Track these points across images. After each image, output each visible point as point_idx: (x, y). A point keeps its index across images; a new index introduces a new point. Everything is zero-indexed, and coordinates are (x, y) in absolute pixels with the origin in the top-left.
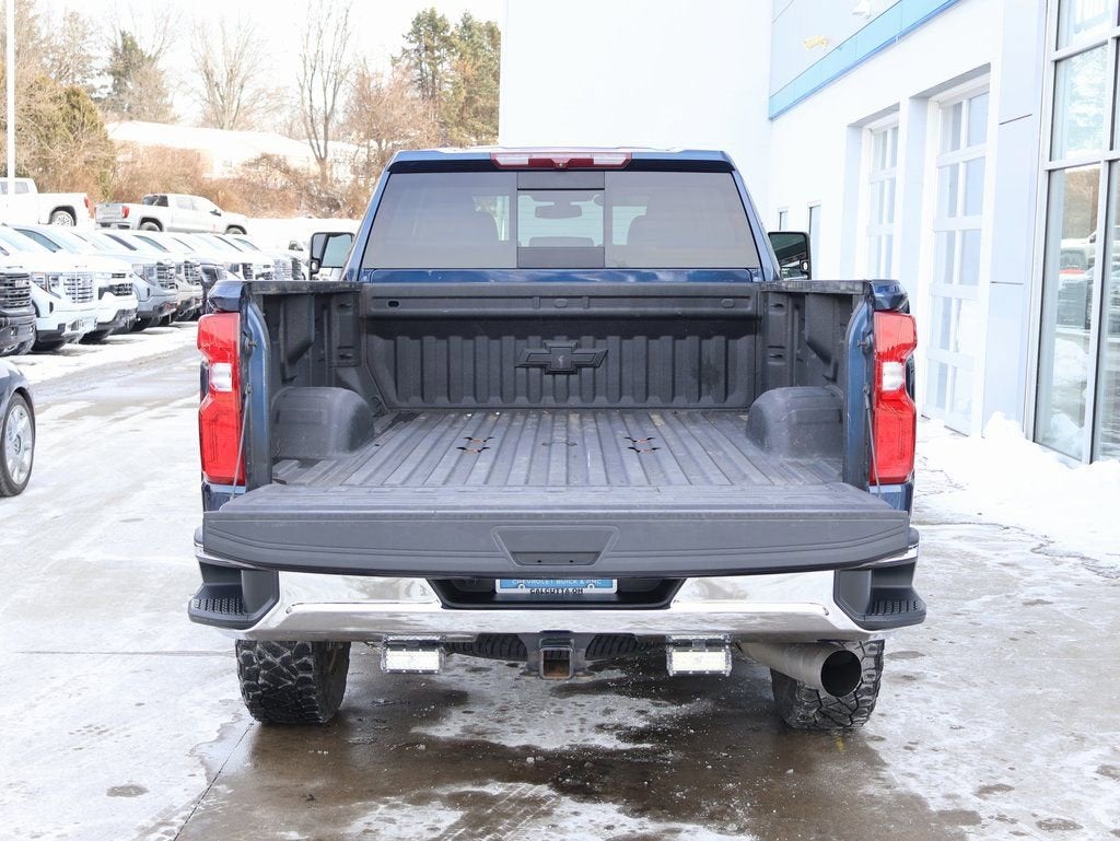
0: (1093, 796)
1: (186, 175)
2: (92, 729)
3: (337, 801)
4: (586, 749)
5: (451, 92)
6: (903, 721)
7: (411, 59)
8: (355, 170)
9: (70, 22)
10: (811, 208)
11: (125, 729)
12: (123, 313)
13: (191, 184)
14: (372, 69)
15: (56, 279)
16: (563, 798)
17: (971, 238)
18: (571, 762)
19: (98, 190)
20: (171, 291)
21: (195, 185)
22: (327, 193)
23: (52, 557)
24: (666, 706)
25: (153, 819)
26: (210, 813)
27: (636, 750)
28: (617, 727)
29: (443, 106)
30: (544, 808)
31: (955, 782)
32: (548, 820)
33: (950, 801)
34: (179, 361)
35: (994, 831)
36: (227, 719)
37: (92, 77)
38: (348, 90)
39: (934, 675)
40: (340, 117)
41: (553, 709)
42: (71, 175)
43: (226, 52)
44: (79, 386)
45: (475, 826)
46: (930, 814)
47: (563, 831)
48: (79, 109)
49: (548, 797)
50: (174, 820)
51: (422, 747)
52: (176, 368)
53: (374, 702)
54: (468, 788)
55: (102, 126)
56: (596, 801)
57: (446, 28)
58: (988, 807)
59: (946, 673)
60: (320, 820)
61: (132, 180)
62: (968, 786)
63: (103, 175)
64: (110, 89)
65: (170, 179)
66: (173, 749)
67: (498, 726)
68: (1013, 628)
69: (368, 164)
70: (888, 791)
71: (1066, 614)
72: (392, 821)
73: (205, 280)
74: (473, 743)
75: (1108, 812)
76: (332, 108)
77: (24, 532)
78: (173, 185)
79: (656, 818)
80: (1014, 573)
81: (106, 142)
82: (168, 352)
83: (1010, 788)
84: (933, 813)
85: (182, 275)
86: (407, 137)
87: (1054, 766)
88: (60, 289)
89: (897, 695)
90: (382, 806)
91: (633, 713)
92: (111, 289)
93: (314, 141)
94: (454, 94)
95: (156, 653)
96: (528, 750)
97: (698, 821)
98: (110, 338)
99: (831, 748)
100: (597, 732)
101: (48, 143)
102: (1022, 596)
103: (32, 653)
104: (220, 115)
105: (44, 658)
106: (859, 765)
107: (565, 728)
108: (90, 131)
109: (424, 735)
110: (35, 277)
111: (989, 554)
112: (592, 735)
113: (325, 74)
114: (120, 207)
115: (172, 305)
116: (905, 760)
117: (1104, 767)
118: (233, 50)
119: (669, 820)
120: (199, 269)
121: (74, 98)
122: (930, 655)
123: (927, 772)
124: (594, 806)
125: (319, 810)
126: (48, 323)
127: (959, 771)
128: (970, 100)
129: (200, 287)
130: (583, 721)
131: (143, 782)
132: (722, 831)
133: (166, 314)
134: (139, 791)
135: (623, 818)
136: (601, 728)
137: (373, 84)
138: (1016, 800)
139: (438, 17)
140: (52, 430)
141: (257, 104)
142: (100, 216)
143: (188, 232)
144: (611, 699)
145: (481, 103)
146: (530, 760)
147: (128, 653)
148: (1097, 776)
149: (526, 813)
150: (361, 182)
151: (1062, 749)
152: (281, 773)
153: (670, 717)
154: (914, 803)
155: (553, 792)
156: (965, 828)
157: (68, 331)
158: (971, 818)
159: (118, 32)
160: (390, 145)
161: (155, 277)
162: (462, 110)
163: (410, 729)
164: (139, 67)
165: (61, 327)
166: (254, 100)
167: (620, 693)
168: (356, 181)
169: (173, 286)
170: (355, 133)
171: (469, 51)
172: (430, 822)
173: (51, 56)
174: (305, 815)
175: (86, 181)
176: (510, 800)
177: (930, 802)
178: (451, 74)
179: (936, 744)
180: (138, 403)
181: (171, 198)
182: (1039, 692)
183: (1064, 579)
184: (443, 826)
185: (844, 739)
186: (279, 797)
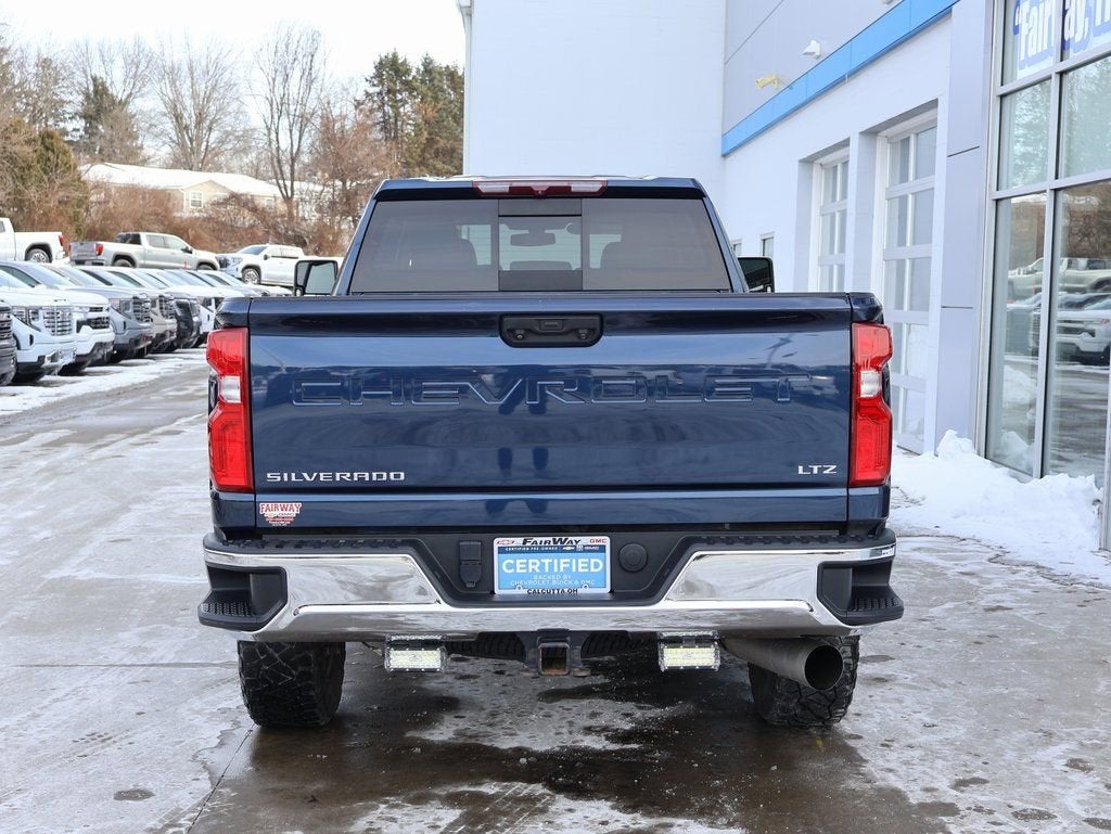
0: (1064, 788)
1: (157, 214)
2: (95, 737)
3: (338, 802)
4: (576, 750)
5: (413, 134)
6: (878, 721)
7: (374, 102)
8: (320, 209)
9: (43, 67)
10: (764, 240)
11: (127, 737)
12: (100, 345)
13: (162, 223)
14: (336, 112)
15: (36, 313)
16: (557, 797)
17: (921, 266)
18: (563, 762)
19: (72, 229)
20: (146, 324)
21: (166, 223)
22: (294, 231)
23: (46, 576)
24: (650, 709)
25: (161, 821)
26: (215, 814)
27: (624, 750)
28: (605, 729)
29: (405, 147)
30: (539, 805)
31: (932, 776)
32: (544, 817)
33: (929, 795)
34: (157, 391)
35: (973, 821)
36: (226, 726)
37: (64, 120)
38: (313, 132)
39: (906, 677)
40: (305, 158)
41: (542, 713)
42: (45, 214)
43: (194, 96)
44: (61, 415)
45: (474, 824)
46: (910, 806)
47: (560, 827)
48: (53, 151)
49: (543, 796)
50: (182, 821)
51: (418, 750)
52: (153, 398)
53: (368, 709)
54: (465, 788)
55: (75, 167)
56: (589, 799)
57: (408, 72)
58: (965, 799)
59: (915, 675)
60: (324, 820)
61: (104, 219)
62: (944, 779)
63: (76, 214)
64: (82, 132)
65: (142, 218)
66: (175, 754)
67: (489, 729)
68: (976, 632)
69: (333, 203)
70: (869, 786)
71: (1025, 618)
72: (394, 820)
73: (179, 314)
74: (466, 745)
75: (1079, 802)
76: (298, 149)
77: (16, 553)
78: (144, 223)
79: (648, 814)
80: (974, 581)
81: (79, 183)
82: (145, 383)
83: (985, 782)
84: (913, 806)
85: (157, 309)
86: (371, 177)
87: (1024, 761)
88: (40, 323)
89: (871, 696)
90: (382, 806)
91: (619, 715)
92: (88, 322)
93: (281, 182)
94: (416, 135)
95: (153, 665)
96: (520, 751)
97: (689, 816)
98: (87, 369)
99: (811, 747)
100: (586, 734)
101: (23, 184)
102: (983, 603)
103: (32, 666)
104: (188, 157)
105: (43, 671)
106: (840, 761)
107: (554, 731)
108: (64, 172)
109: (419, 739)
110: (15, 311)
111: (949, 564)
112: (580, 737)
113: (291, 117)
114: (94, 245)
115: (148, 338)
116: (883, 756)
117: (1072, 760)
118: (202, 95)
119: (661, 816)
120: (173, 303)
121: (48, 141)
122: (899, 658)
123: (904, 767)
124: (588, 804)
125: (321, 811)
126: (28, 355)
127: (935, 765)
128: (917, 134)
129: (174, 321)
130: (571, 723)
131: (150, 786)
132: (712, 825)
133: (142, 346)
134: (146, 794)
135: (616, 814)
136: (588, 730)
137: (337, 125)
138: (992, 792)
139: (400, 61)
140: (37, 456)
141: (225, 146)
142: (74, 254)
143: (162, 268)
144: (598, 704)
145: (442, 143)
146: (523, 761)
147: (125, 666)
148: (1067, 769)
149: (523, 810)
150: (327, 220)
151: (1032, 745)
152: (283, 777)
153: (654, 719)
154: (896, 796)
155: (546, 791)
156: (945, 819)
157: (47, 363)
158: (950, 809)
159: (89, 77)
160: (354, 184)
161: (131, 311)
162: (423, 151)
163: (404, 734)
164: (110, 110)
165: (41, 359)
166: (222, 142)
167: (605, 698)
168: (320, 219)
169: (149, 319)
170: (319, 174)
171: (430, 94)
172: (430, 820)
173: (24, 101)
174: (308, 815)
175: (60, 220)
176: (505, 798)
177: (910, 795)
178: (413, 116)
179: (911, 741)
180: (118, 430)
181: (143, 236)
182: (1006, 692)
183: (1022, 587)
184: (443, 824)
185: (823, 737)
186: (283, 798)
